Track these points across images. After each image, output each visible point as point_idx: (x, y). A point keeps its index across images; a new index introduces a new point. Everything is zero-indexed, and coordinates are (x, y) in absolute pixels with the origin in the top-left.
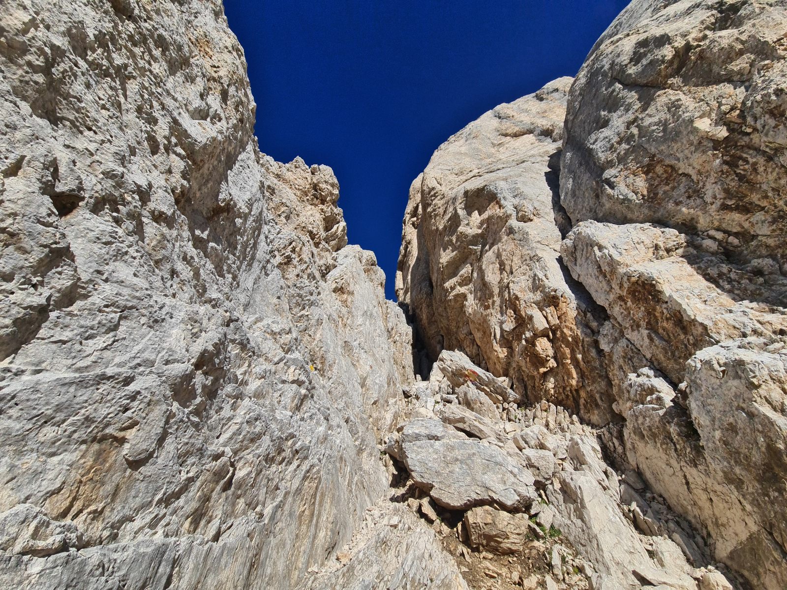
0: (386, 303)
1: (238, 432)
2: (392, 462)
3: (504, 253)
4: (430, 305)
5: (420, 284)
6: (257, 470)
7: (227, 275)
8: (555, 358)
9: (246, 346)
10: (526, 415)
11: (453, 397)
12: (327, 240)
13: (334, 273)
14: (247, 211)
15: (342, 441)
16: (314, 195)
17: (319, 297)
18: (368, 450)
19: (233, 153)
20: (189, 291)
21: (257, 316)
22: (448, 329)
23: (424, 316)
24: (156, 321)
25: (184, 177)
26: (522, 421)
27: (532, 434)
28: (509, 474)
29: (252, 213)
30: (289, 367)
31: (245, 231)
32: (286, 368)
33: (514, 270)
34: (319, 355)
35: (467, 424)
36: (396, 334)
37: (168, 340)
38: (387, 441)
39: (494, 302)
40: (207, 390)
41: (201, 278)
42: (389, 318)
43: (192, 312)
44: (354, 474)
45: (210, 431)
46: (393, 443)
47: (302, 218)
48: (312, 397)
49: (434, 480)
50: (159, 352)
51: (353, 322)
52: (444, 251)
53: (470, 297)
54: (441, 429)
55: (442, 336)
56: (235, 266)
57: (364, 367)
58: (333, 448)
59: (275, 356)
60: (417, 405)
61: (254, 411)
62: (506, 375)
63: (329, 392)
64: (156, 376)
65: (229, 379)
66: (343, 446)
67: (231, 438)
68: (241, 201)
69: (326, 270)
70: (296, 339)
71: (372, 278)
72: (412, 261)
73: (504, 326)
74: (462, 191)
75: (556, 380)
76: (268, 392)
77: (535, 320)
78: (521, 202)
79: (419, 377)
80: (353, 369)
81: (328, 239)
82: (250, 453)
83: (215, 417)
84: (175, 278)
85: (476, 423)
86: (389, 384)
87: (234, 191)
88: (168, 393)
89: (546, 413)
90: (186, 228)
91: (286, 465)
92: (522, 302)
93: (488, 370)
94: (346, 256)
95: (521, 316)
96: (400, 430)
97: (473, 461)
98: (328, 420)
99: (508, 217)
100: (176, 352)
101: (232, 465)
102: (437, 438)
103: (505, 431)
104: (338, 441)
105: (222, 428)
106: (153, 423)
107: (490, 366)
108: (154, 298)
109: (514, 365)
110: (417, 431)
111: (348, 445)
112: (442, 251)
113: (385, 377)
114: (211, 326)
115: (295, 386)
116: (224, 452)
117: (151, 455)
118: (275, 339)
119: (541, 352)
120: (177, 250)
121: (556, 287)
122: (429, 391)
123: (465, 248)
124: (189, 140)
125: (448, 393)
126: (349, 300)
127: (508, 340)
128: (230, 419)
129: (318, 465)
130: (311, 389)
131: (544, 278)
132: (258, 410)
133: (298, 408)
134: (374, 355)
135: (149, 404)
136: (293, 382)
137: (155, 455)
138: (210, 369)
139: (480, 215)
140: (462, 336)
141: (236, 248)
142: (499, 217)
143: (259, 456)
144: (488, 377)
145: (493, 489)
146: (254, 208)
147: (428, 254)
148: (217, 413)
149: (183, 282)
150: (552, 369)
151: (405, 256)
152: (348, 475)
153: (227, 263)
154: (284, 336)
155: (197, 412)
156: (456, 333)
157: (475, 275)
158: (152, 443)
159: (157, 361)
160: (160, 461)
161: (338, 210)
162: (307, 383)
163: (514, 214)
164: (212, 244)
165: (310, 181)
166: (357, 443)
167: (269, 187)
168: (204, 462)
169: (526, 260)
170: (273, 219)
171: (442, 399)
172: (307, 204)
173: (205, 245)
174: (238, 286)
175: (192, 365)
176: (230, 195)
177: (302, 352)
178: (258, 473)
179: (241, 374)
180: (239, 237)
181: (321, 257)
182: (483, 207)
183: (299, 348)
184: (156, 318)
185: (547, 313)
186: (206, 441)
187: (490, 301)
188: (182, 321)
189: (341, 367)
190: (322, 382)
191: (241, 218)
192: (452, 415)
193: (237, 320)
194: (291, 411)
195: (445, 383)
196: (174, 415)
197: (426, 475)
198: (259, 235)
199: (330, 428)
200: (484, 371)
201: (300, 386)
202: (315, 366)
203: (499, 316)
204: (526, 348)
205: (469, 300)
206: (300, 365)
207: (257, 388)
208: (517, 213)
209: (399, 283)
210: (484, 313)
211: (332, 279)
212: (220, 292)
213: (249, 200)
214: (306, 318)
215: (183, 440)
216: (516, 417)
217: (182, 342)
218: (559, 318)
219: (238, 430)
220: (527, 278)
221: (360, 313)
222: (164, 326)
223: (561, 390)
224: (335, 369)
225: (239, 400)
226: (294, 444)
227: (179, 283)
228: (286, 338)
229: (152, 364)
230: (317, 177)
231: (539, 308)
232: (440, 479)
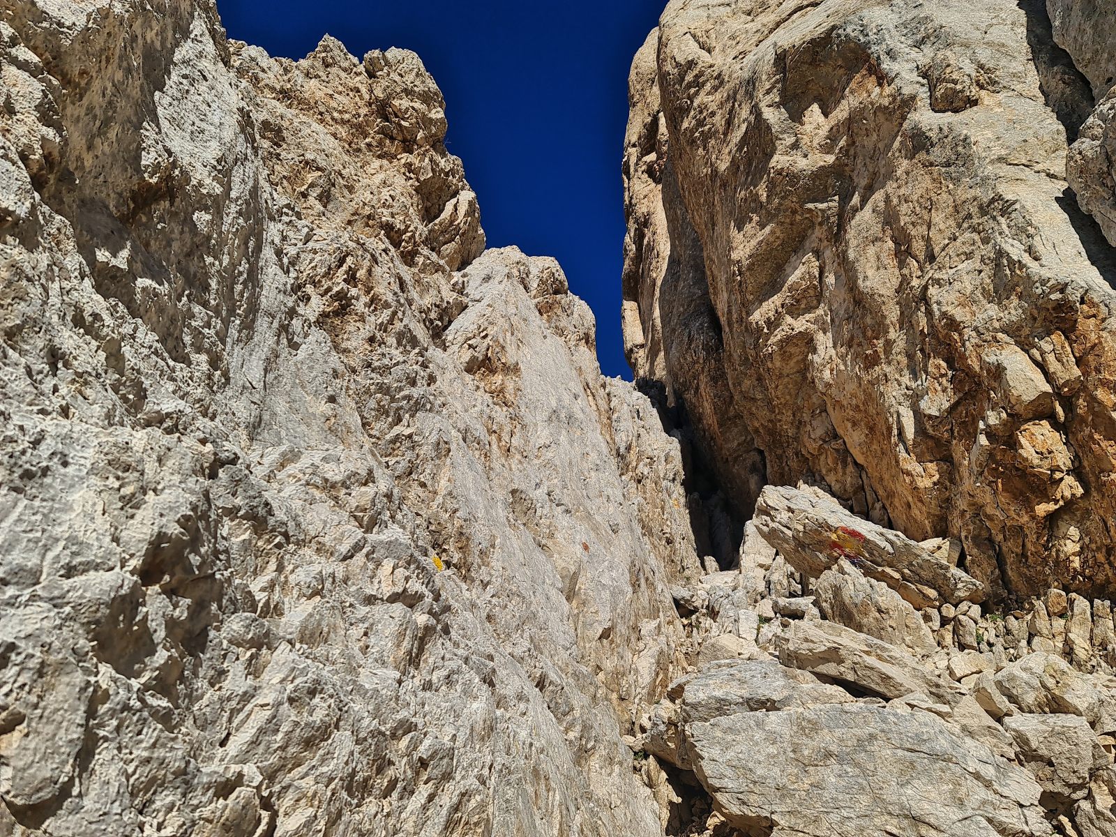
0: (604, 386)
1: (272, 725)
2: (664, 775)
3: (904, 208)
4: (718, 377)
5: (686, 325)
6: (329, 814)
7: (195, 357)
8: (1077, 471)
9: (265, 521)
10: (1008, 632)
11: (805, 603)
12: (433, 242)
13: (463, 324)
14: (218, 190)
15: (534, 730)
16: (381, 131)
17: (433, 387)
18: (602, 751)
19: (158, 45)
20: (101, 399)
21: (283, 448)
22: (772, 432)
23: (707, 407)
24: (28, 475)
25: (45, 119)
26: (999, 648)
27: (1025, 675)
28: (971, 782)
29: (233, 194)
30: (378, 564)
31: (222, 242)
32: (371, 566)
33: (937, 250)
34: (451, 529)
35: (848, 663)
36: (639, 460)
37: (65, 517)
38: (647, 725)
39: (889, 344)
40: (179, 632)
41: (128, 365)
42: (618, 421)
43: (115, 445)
44: (572, 808)
45: (203, 728)
46: (662, 728)
47: (362, 195)
48: (446, 630)
49: (775, 808)
50: (46, 549)
51: (527, 441)
52: (740, 230)
53: (824, 342)
54: (781, 682)
55: (761, 452)
56: (212, 332)
57: (568, 552)
58: (513, 750)
59: (339, 540)
60: (714, 632)
61: (304, 672)
62: (942, 533)
63: (489, 618)
64: (46, 605)
65: (233, 601)
66: (537, 744)
67: (255, 743)
68: (198, 165)
69: (441, 319)
70: (389, 496)
71: (562, 325)
72: (659, 271)
73: (923, 404)
74: (771, 57)
75: (1085, 532)
76: (334, 628)
77: (1010, 375)
78: (940, 55)
79: (710, 561)
80: (539, 556)
81: (436, 239)
82: (306, 774)
83: (210, 695)
84: (62, 371)
85: (871, 661)
86: (635, 586)
87: (179, 143)
88: (84, 644)
89: (1062, 622)
90: (70, 245)
91: (401, 798)
92: (968, 332)
93: (890, 526)
94: (487, 279)
95: (968, 371)
96: (675, 694)
97: (871, 754)
98: (492, 684)
99: (907, 103)
100: (89, 546)
101: (266, 804)
102: (770, 705)
103: (952, 673)
104: (523, 734)
105: (230, 721)
106: (58, 717)
107: (897, 514)
108: (16, 420)
109: (962, 504)
110: (719, 693)
111: (549, 742)
112: (734, 232)
113: (624, 567)
114: (168, 476)
115: (398, 608)
116: (240, 775)
117: (65, 791)
118: (336, 498)
119: (1036, 462)
120: (54, 300)
121: (1062, 278)
122: (740, 593)
123: (794, 212)
124: (45, 24)
125: (792, 595)
126: (510, 386)
127: (937, 441)
128: (246, 697)
129: (479, 792)
130: (441, 611)
131: (1026, 259)
132: (314, 670)
133: (414, 660)
134: (589, 516)
135: (40, 673)
136: (394, 598)
137: (75, 791)
138: (181, 582)
139: (826, 115)
140: (812, 446)
141: (206, 288)
142: (882, 109)
143: (331, 780)
144: (892, 543)
145: (932, 820)
146: (236, 179)
147: (697, 245)
148: (212, 685)
149: (81, 378)
150: (1070, 505)
151: (639, 258)
152: (557, 813)
153: (189, 326)
154: (357, 491)
155: (162, 685)
156: (796, 439)
157: (830, 279)
158: (64, 763)
159: (45, 570)
160: (88, 803)
161: (448, 162)
162: (429, 599)
163: (923, 93)
164: (142, 282)
165: (367, 97)
166: (572, 735)
167: (266, 124)
168: (195, 802)
169: (969, 216)
170: (288, 206)
171: (776, 608)
172: (369, 156)
173: (126, 285)
174: (228, 380)
175: (132, 573)
176: (170, 153)
177: (409, 526)
178: (333, 821)
179: (263, 590)
180: (209, 260)
181: (426, 288)
182: (833, 90)
183: (399, 516)
184: (27, 466)
185: (1042, 353)
186: (194, 752)
187: (880, 343)
188: (93, 470)
189: (512, 555)
190: (467, 594)
191: (206, 209)
192: (805, 645)
193: (234, 461)
194: (397, 668)
195: (782, 570)
196: (106, 696)
197: (752, 798)
198: (258, 249)
199: (500, 702)
200: (879, 528)
201: (411, 606)
202: (444, 557)
203: (906, 379)
204: (991, 455)
205: (821, 349)
206: (406, 557)
207: (306, 620)
208: (932, 89)
209: (633, 332)
210: (866, 378)
211: (461, 339)
212: (182, 398)
213: (219, 161)
214: (407, 444)
215: (136, 753)
216: (979, 639)
217: (99, 519)
218: (1079, 362)
219: (269, 721)
220: (978, 265)
221: (542, 416)
222: (50, 486)
223: (1101, 557)
224: (496, 560)
225: (264, 651)
226: (414, 745)
227: (73, 382)
228: (361, 496)
229: (34, 576)
230: (384, 83)
231: (1017, 343)
232: (788, 805)
